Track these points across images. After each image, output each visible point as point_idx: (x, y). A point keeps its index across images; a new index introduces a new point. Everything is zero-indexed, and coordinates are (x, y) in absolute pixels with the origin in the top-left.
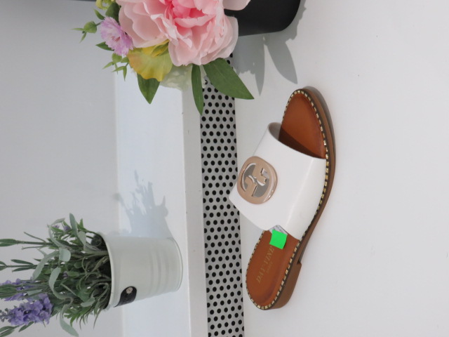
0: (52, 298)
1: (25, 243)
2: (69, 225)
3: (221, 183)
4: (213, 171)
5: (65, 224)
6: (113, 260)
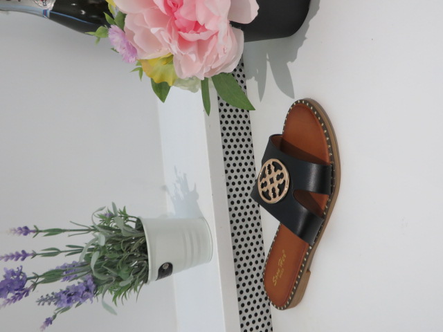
0: (94, 279)
1: (71, 230)
2: (112, 211)
3: (241, 168)
4: (234, 159)
5: (109, 211)
6: (149, 240)
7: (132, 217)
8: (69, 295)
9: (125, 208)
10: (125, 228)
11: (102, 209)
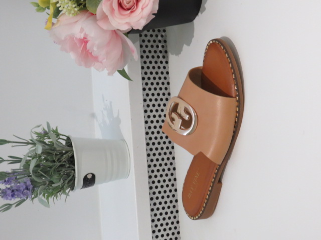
0: (32, 181)
1: (14, 142)
2: (47, 130)
3: (159, 98)
4: (153, 90)
5: (44, 129)
6: (77, 154)
7: (63, 135)
8: (13, 191)
9: (57, 127)
10: (57, 143)
11: (39, 126)
